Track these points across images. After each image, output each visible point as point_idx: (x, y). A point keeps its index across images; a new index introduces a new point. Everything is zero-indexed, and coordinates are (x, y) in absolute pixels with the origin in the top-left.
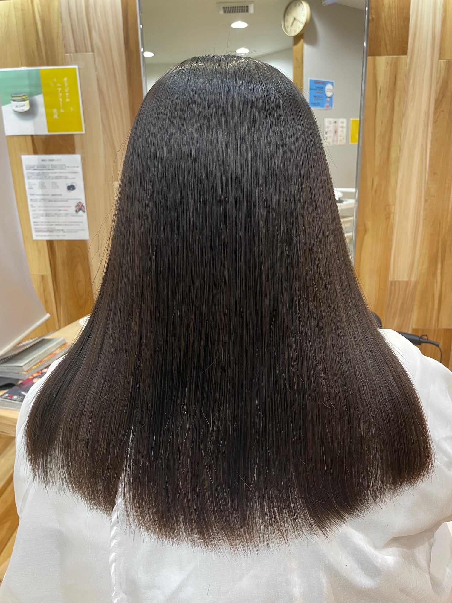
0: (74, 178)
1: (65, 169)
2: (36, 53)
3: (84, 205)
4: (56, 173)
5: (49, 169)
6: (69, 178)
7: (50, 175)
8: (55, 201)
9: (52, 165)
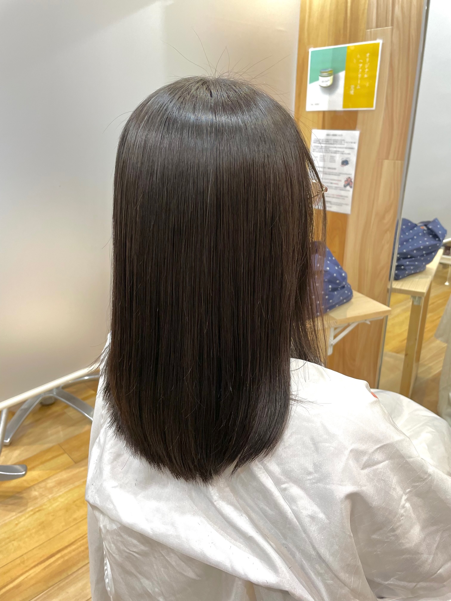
0: (349, 154)
1: (344, 144)
2: (342, 32)
3: (353, 181)
4: (335, 147)
5: (331, 144)
6: (345, 154)
7: (331, 149)
8: (329, 174)
9: (334, 140)
